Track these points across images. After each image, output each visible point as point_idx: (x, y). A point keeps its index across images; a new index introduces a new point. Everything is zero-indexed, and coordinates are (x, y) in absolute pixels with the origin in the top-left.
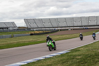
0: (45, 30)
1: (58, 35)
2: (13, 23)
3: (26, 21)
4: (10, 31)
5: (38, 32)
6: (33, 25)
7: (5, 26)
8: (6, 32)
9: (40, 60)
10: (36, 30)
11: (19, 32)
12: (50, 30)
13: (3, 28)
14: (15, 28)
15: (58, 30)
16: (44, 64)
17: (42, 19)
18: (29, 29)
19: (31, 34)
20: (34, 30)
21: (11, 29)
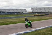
0: (42, 14)
1: (49, 17)
2: (25, 10)
3: (32, 8)
4: (23, 14)
5: (38, 15)
6: (36, 11)
7: (21, 11)
8: (22, 14)
9: (39, 29)
10: (37, 14)
11: (28, 15)
12: (45, 14)
13: (20, 12)
14: (26, 12)
15: (49, 14)
16: (42, 32)
17: (40, 8)
18: (33, 13)
19: (35, 16)
20: (36, 14)
21: (24, 13)
